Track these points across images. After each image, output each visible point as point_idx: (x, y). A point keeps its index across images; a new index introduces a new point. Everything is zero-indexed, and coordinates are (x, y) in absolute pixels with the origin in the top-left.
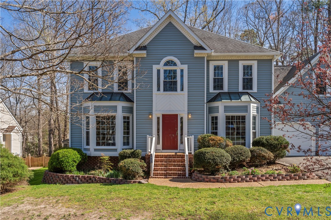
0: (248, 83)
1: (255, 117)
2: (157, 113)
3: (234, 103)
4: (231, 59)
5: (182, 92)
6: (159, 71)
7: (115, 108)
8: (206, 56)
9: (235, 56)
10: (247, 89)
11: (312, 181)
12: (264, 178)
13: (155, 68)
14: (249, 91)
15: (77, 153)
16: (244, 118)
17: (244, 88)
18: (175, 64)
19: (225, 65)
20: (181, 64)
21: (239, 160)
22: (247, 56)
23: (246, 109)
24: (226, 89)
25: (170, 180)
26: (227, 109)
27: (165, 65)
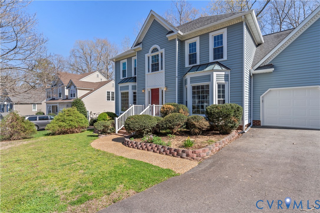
2: (148, 89)
3: (198, 73)
4: (201, 34)
5: (162, 71)
6: (149, 57)
7: (127, 87)
8: (176, 38)
13: (146, 56)
16: (208, 86)
17: (215, 58)
18: (158, 50)
19: (198, 40)
20: (161, 49)
23: (209, 78)
24: (198, 63)
27: (152, 52)
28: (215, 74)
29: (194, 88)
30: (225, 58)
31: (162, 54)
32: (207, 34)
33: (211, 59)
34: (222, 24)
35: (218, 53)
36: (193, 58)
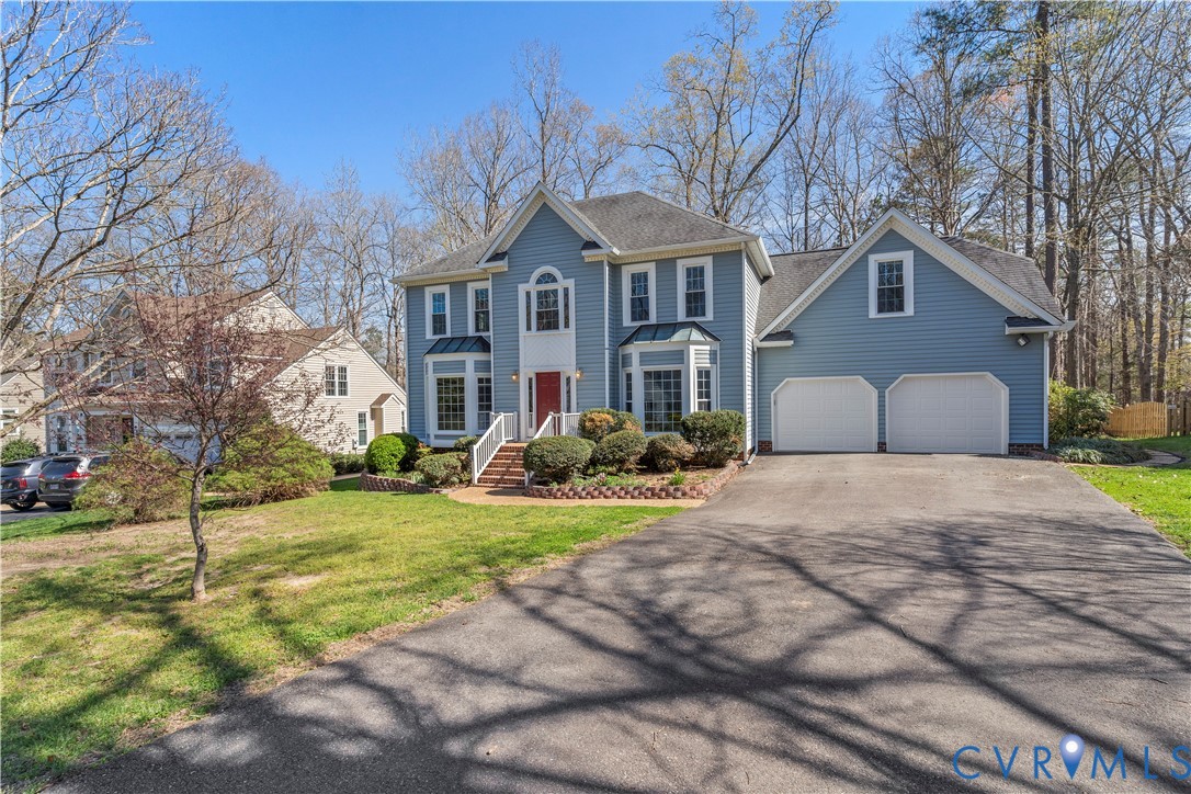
2: (527, 371)
3: (658, 346)
4: (660, 258)
5: (567, 331)
6: (528, 294)
7: (461, 365)
8: (605, 260)
9: (668, 252)
10: (696, 315)
11: (691, 501)
12: (636, 493)
13: (522, 289)
14: (697, 319)
15: (400, 442)
16: (678, 374)
17: (689, 313)
18: (554, 280)
19: (651, 269)
20: (564, 278)
22: (688, 250)
23: (680, 356)
24: (653, 319)
26: (645, 358)
27: (539, 282)
28: (692, 348)
29: (647, 375)
30: (710, 316)
31: (566, 290)
32: (673, 261)
33: (681, 316)
35: (695, 302)
36: (640, 307)
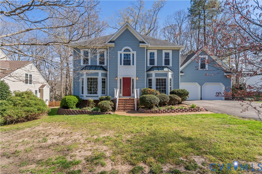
0: (167, 62)
1: (171, 79)
2: (120, 77)
3: (160, 72)
4: (158, 49)
5: (133, 66)
6: (121, 54)
7: (97, 74)
8: (145, 47)
9: (161, 47)
10: (167, 65)
11: (203, 112)
12: (177, 111)
13: (119, 53)
14: (168, 66)
15: (76, 98)
16: (165, 79)
17: (165, 64)
18: (130, 51)
19: (156, 52)
20: (133, 51)
21: (164, 101)
22: (166, 48)
23: (166, 75)
24: (156, 64)
25: (126, 112)
26: (156, 75)
27: (124, 51)
28: (169, 73)
29: (157, 79)
30: (171, 65)
31: (133, 54)
32: (162, 50)
33: (163, 65)
34: (170, 48)
36: (152, 61)
